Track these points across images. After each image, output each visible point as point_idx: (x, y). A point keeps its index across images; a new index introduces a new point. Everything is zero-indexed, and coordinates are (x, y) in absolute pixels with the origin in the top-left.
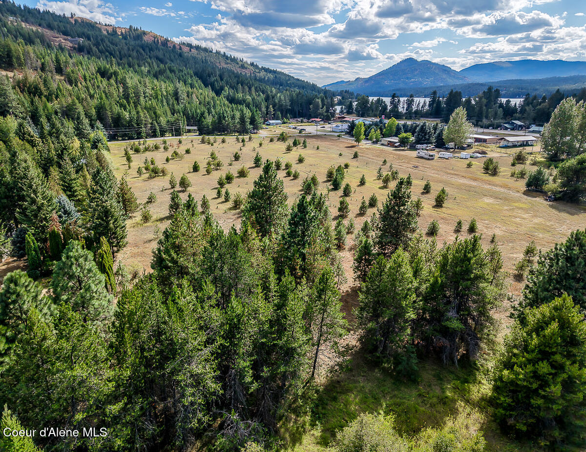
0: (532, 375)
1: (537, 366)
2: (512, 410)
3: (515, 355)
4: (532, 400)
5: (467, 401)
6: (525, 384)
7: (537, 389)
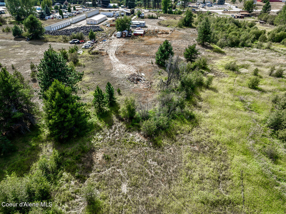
0: (59, 116)
1: (60, 112)
2: (60, 133)
3: (50, 113)
4: (64, 125)
5: (43, 142)
6: (59, 121)
7: (64, 120)
